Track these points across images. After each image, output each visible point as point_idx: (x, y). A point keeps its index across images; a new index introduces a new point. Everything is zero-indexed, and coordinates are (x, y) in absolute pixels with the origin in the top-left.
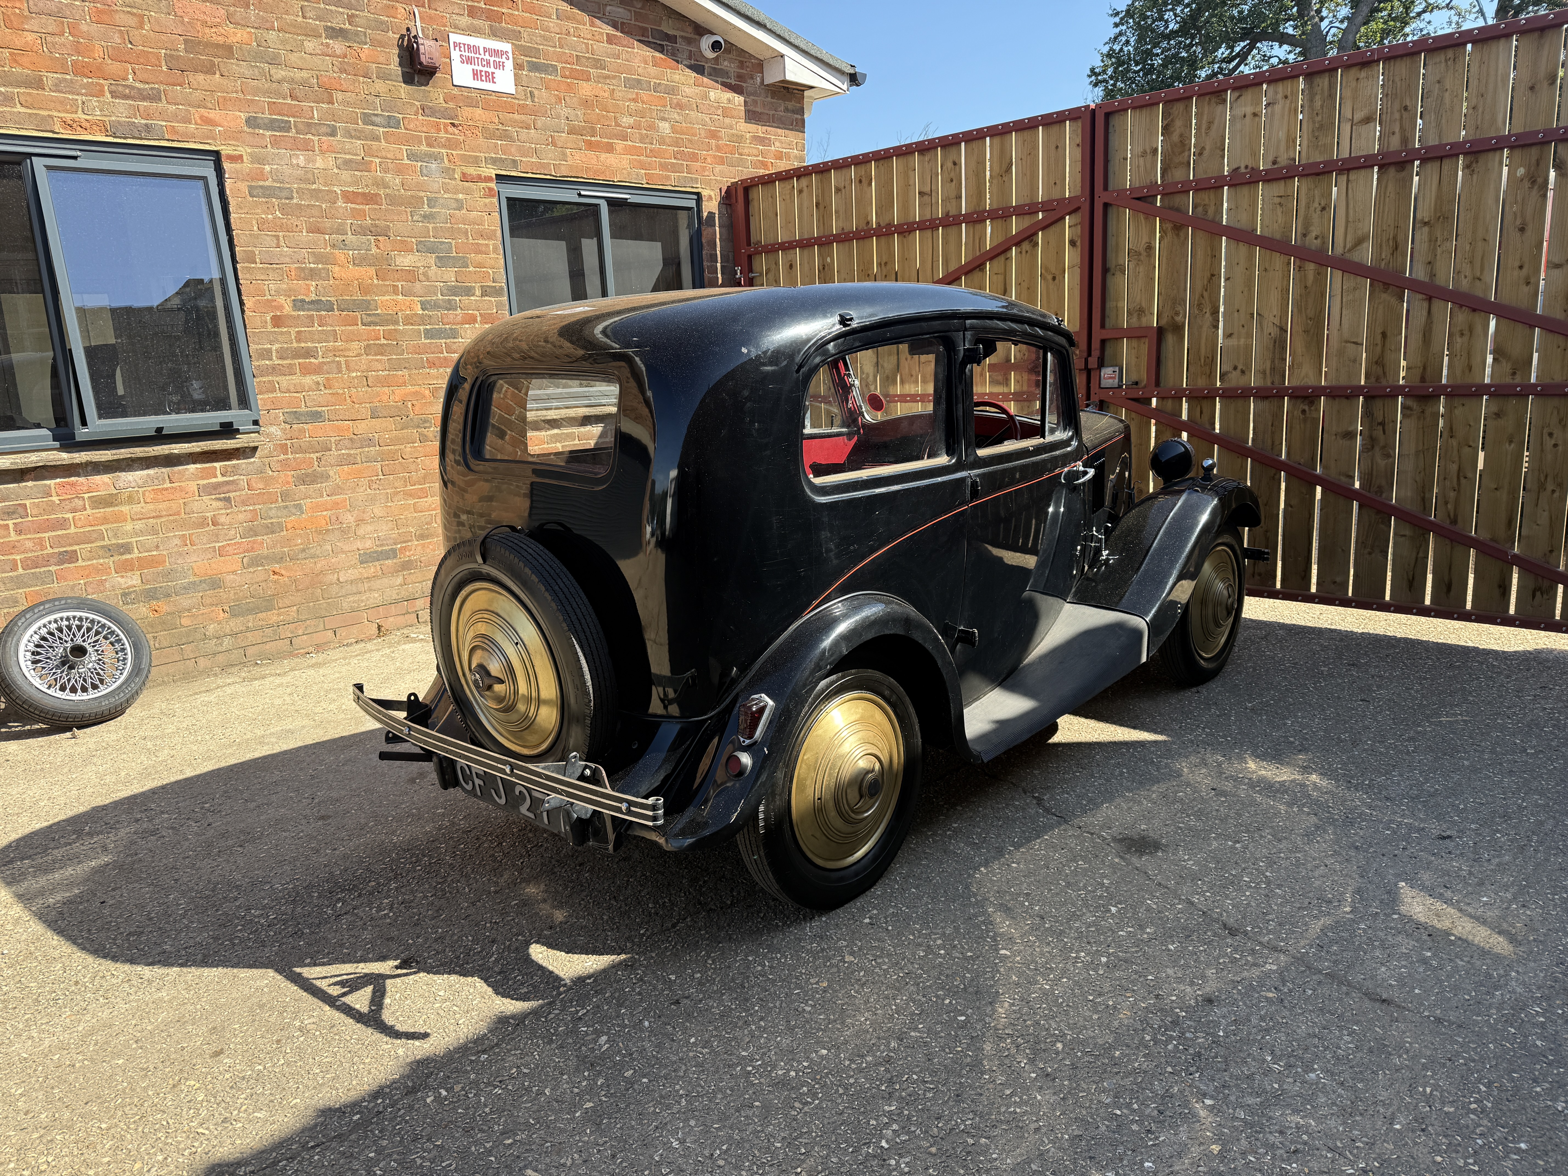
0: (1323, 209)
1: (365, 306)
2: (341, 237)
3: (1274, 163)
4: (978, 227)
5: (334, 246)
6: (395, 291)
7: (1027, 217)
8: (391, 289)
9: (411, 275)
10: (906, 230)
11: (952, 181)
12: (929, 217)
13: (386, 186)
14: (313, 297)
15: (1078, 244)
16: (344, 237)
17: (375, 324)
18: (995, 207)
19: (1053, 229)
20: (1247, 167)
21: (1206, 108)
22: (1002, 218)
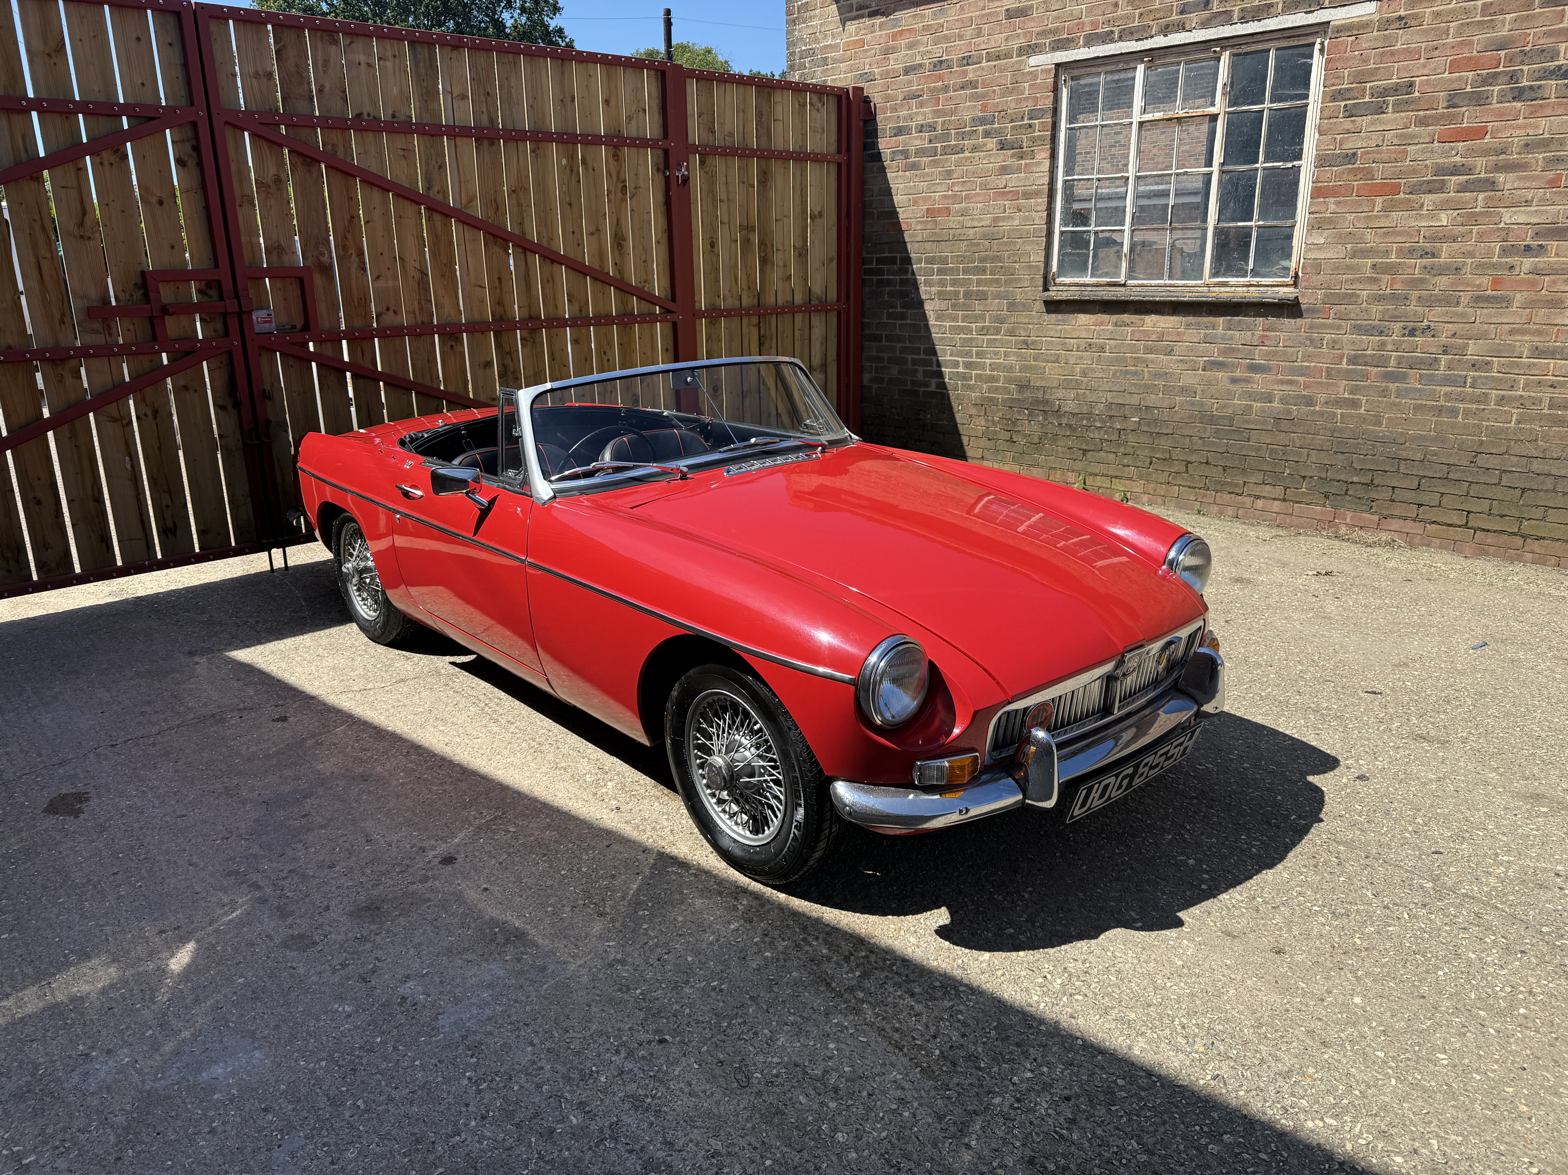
3: (394, 116)
4: (17, 119)
7: (102, 120)
15: (186, 164)
18: (42, 96)
19: (147, 141)
20: (369, 115)
21: (319, 45)
22: (61, 113)
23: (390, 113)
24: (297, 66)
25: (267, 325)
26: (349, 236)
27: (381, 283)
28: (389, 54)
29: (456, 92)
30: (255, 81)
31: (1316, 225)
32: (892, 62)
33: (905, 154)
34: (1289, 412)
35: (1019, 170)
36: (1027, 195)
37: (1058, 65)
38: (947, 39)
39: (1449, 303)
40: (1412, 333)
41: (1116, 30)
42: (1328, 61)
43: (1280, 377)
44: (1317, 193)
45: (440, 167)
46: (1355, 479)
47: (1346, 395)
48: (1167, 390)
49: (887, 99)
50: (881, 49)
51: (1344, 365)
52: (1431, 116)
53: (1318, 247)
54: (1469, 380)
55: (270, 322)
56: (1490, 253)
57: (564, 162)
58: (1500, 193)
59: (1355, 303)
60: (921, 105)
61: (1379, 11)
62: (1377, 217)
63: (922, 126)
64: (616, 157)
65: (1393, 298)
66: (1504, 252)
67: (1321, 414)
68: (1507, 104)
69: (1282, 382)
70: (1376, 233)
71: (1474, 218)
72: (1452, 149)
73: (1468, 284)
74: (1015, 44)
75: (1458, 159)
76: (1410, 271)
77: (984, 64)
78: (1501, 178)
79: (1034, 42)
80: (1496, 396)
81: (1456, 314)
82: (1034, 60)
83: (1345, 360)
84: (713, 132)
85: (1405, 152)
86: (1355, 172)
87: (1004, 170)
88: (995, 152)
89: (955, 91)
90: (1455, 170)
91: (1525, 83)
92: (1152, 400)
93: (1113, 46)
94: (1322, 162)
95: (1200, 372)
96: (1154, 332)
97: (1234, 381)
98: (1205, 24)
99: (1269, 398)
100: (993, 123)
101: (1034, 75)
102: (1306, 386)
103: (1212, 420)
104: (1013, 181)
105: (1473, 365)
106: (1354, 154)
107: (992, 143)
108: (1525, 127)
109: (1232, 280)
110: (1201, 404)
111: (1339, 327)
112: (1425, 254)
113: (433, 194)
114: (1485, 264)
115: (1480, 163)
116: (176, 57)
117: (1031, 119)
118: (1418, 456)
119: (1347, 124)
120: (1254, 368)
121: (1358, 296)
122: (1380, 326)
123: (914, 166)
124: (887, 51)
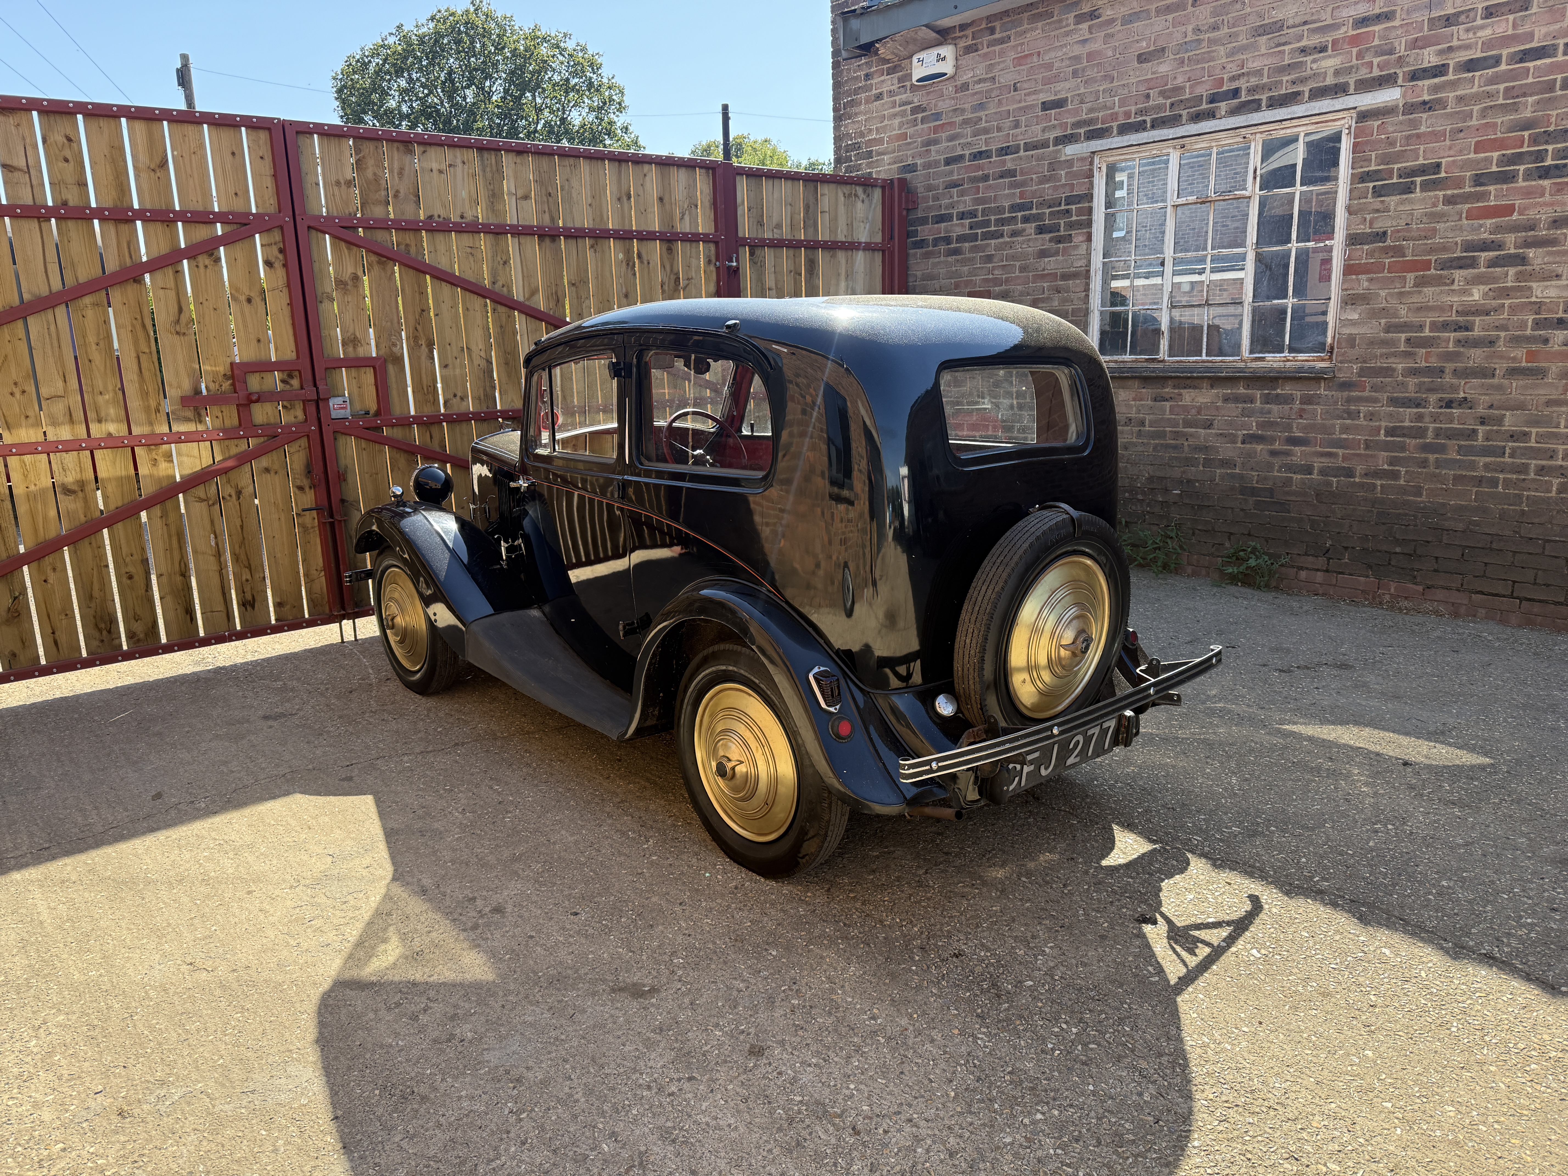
3: (462, 217)
4: (123, 227)
7: (199, 227)
15: (277, 265)
18: (147, 207)
19: (238, 246)
20: (439, 216)
21: (396, 155)
22: (163, 221)
23: (459, 213)
24: (375, 174)
25: (343, 411)
26: (419, 328)
27: (449, 372)
28: (459, 161)
29: (520, 193)
30: (336, 189)
31: (1349, 301)
32: (933, 153)
33: (947, 240)
34: (1330, 484)
35: (1057, 253)
36: (1065, 277)
37: (1093, 153)
38: (986, 131)
39: (1485, 376)
40: (1449, 404)
41: (1148, 119)
42: (1355, 145)
43: (1318, 449)
44: (1349, 270)
45: (505, 263)
46: (1398, 550)
47: (1386, 467)
48: (1207, 462)
49: (930, 188)
50: (922, 142)
51: (1382, 437)
52: (1458, 195)
53: (1353, 323)
54: (1508, 451)
55: (345, 408)
56: (1523, 325)
57: (621, 256)
58: (1529, 268)
59: (1391, 376)
60: (962, 194)
61: (1404, 95)
62: (1409, 292)
63: (963, 213)
64: (670, 250)
65: (1429, 371)
66: (1537, 324)
67: (1362, 485)
68: (1533, 183)
69: (1323, 455)
70: (1409, 309)
71: (1506, 293)
72: (1481, 226)
73: (1502, 357)
74: (1052, 135)
75: (1485, 236)
76: (1444, 344)
77: (1022, 153)
78: (1531, 253)
79: (1069, 132)
80: (1536, 465)
81: (1492, 387)
82: (1071, 150)
83: (1382, 432)
84: (762, 225)
85: (1434, 230)
86: (1386, 250)
87: (1043, 254)
88: (1033, 236)
89: (994, 179)
90: (1485, 246)
91: (1549, 162)
92: (1192, 472)
93: (1145, 134)
94: (1353, 240)
95: (1239, 445)
96: (1193, 407)
97: (1273, 453)
98: (1234, 112)
99: (1309, 470)
100: (1031, 209)
101: (1070, 163)
102: (1345, 458)
103: (1254, 492)
104: (1051, 264)
105: (1512, 436)
106: (1385, 233)
107: (1031, 227)
108: (1552, 204)
109: (1269, 356)
110: (1241, 477)
111: (1376, 400)
112: (1459, 328)
113: (497, 287)
114: (1519, 337)
115: (1510, 239)
116: (267, 168)
117: (1068, 204)
118: (1460, 526)
119: (1376, 203)
120: (1294, 441)
121: (1394, 370)
122: (1416, 398)
123: (956, 252)
124: (929, 143)
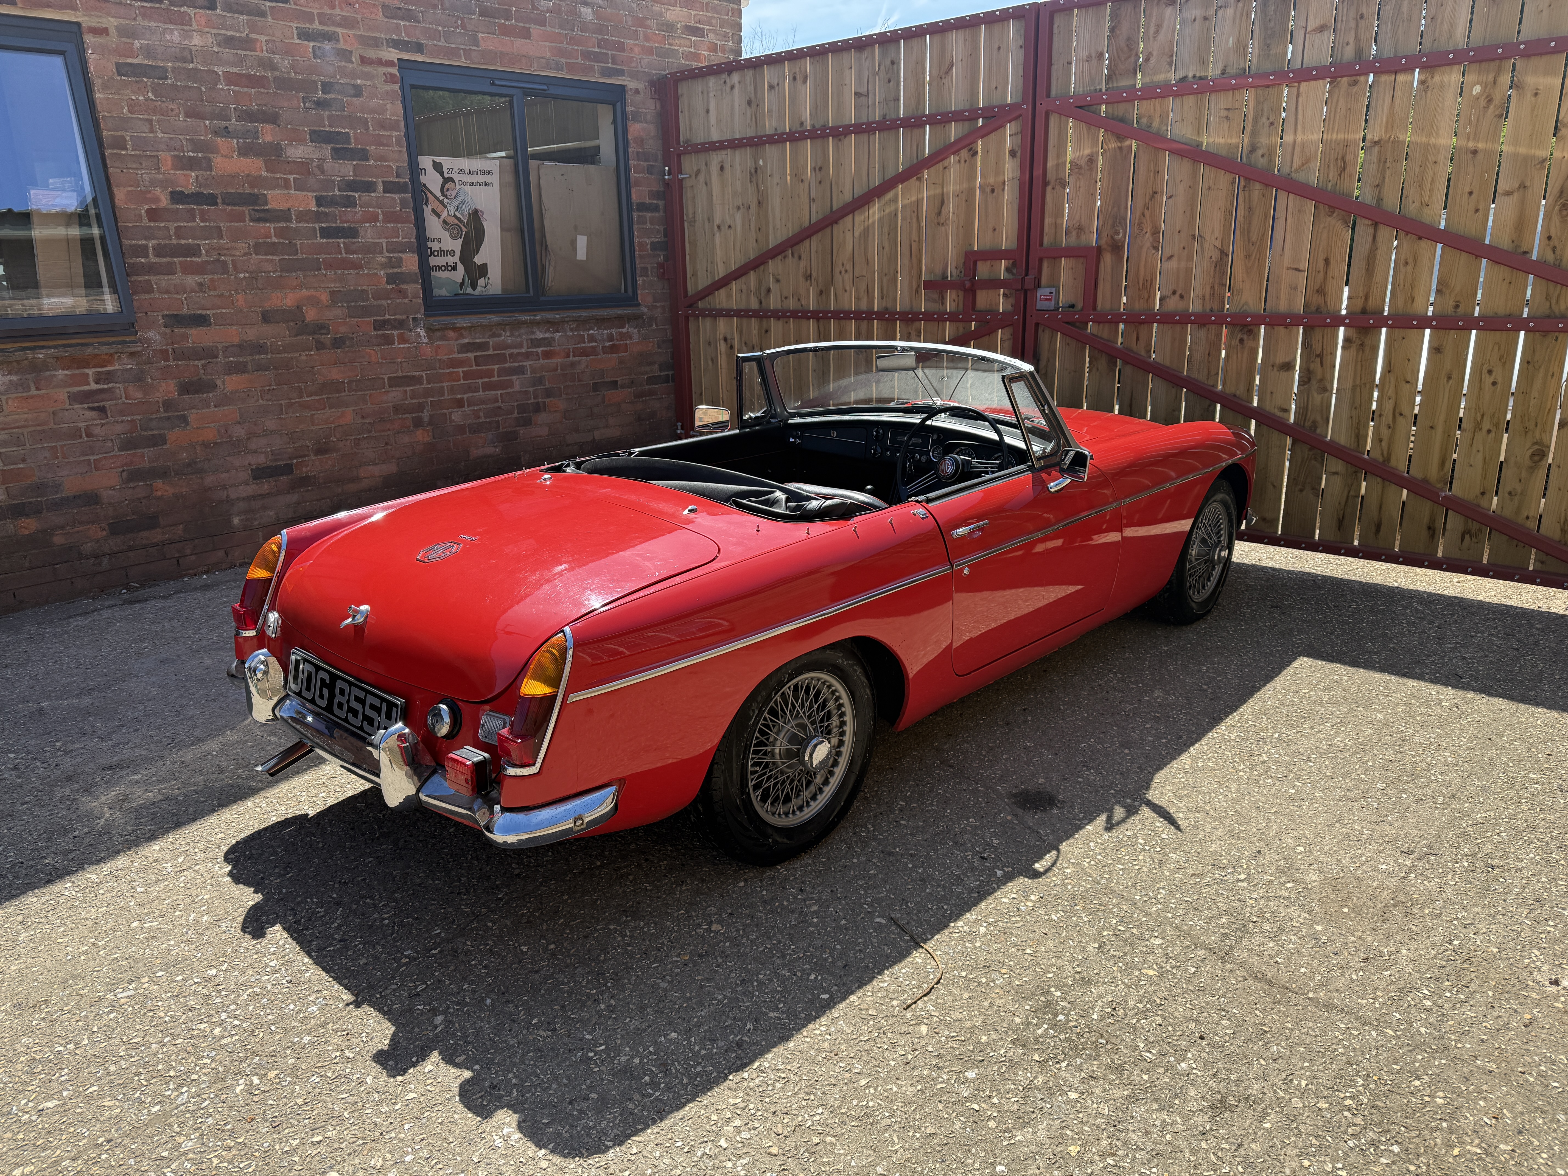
0: (1272, 124)
1: (254, 200)
2: (224, 124)
3: (1223, 72)
4: (916, 132)
5: (216, 133)
6: (286, 185)
7: (967, 124)
8: (281, 183)
9: (304, 167)
10: (840, 133)
11: (889, 81)
12: (865, 120)
13: (273, 67)
14: (192, 189)
15: (1019, 154)
16: (226, 124)
17: (266, 220)
18: (934, 111)
19: (993, 137)
20: (1194, 75)
21: (1155, 10)
23: (1220, 68)
24: (1129, 39)
26: (1147, 213)
29: (1312, 25)
30: (1086, 65)
57: (1477, 89)
113: (1254, 159)
